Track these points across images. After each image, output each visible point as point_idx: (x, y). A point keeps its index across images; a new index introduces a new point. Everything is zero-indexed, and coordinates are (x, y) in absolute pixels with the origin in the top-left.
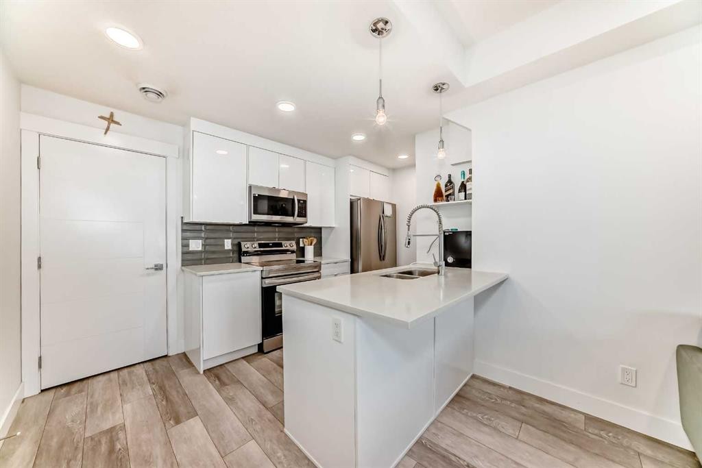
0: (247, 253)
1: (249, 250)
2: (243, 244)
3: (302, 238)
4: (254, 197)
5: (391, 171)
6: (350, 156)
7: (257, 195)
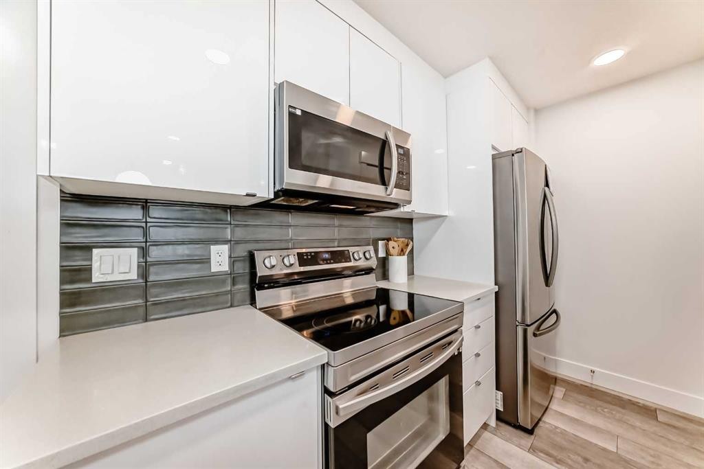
0: (271, 283)
1: (273, 272)
2: (259, 257)
3: (383, 240)
4: (292, 116)
5: (532, 113)
6: (487, 59)
7: (299, 113)
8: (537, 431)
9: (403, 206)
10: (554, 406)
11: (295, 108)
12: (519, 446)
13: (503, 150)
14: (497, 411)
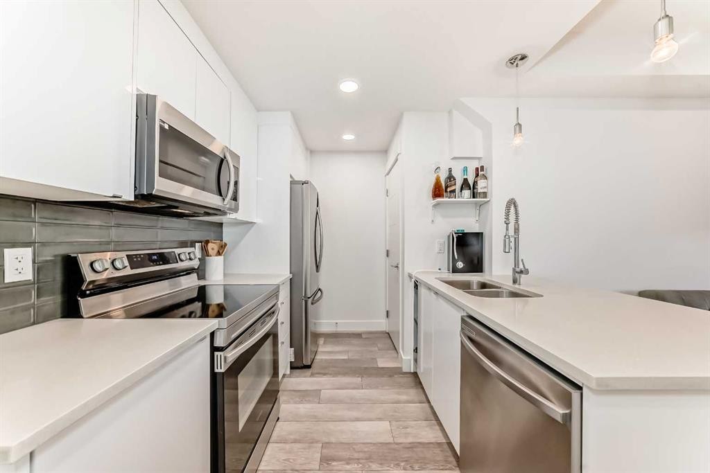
0: (97, 287)
2: (84, 260)
4: (162, 127)
5: (309, 152)
6: (290, 114)
7: (167, 127)
8: (313, 366)
9: (230, 213)
10: (320, 349)
11: (164, 122)
12: (305, 377)
13: (296, 179)
14: (291, 362)
